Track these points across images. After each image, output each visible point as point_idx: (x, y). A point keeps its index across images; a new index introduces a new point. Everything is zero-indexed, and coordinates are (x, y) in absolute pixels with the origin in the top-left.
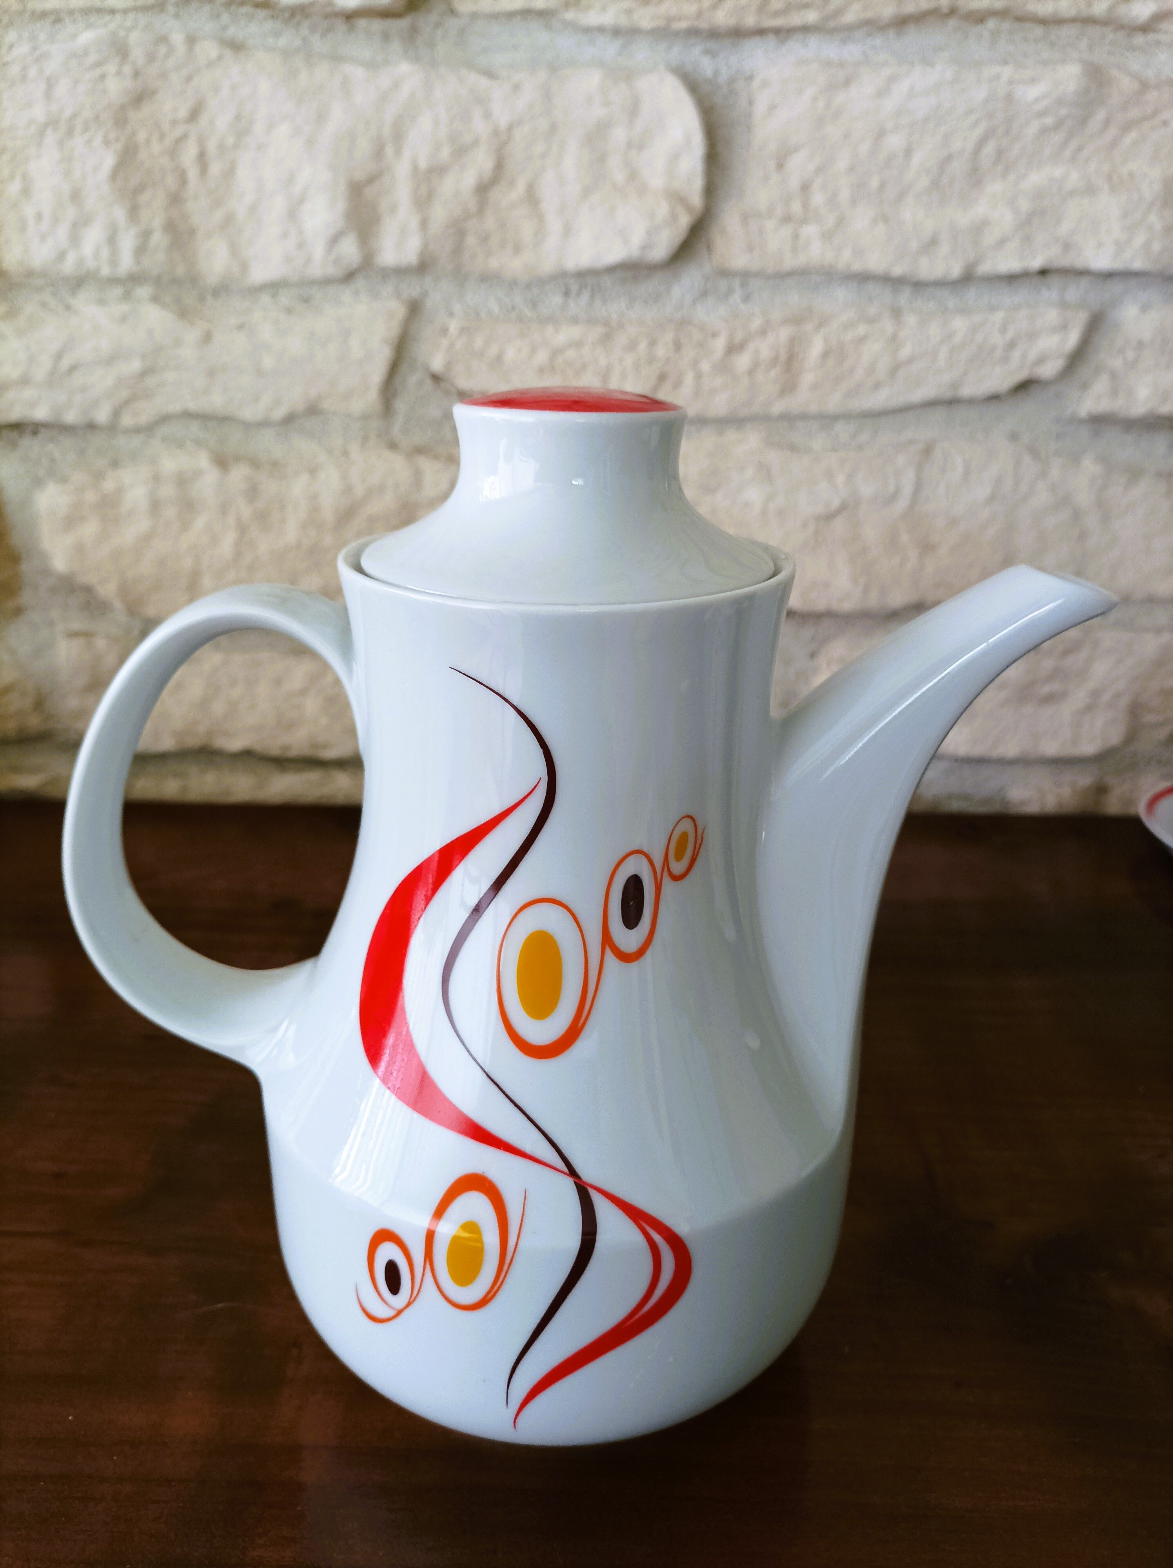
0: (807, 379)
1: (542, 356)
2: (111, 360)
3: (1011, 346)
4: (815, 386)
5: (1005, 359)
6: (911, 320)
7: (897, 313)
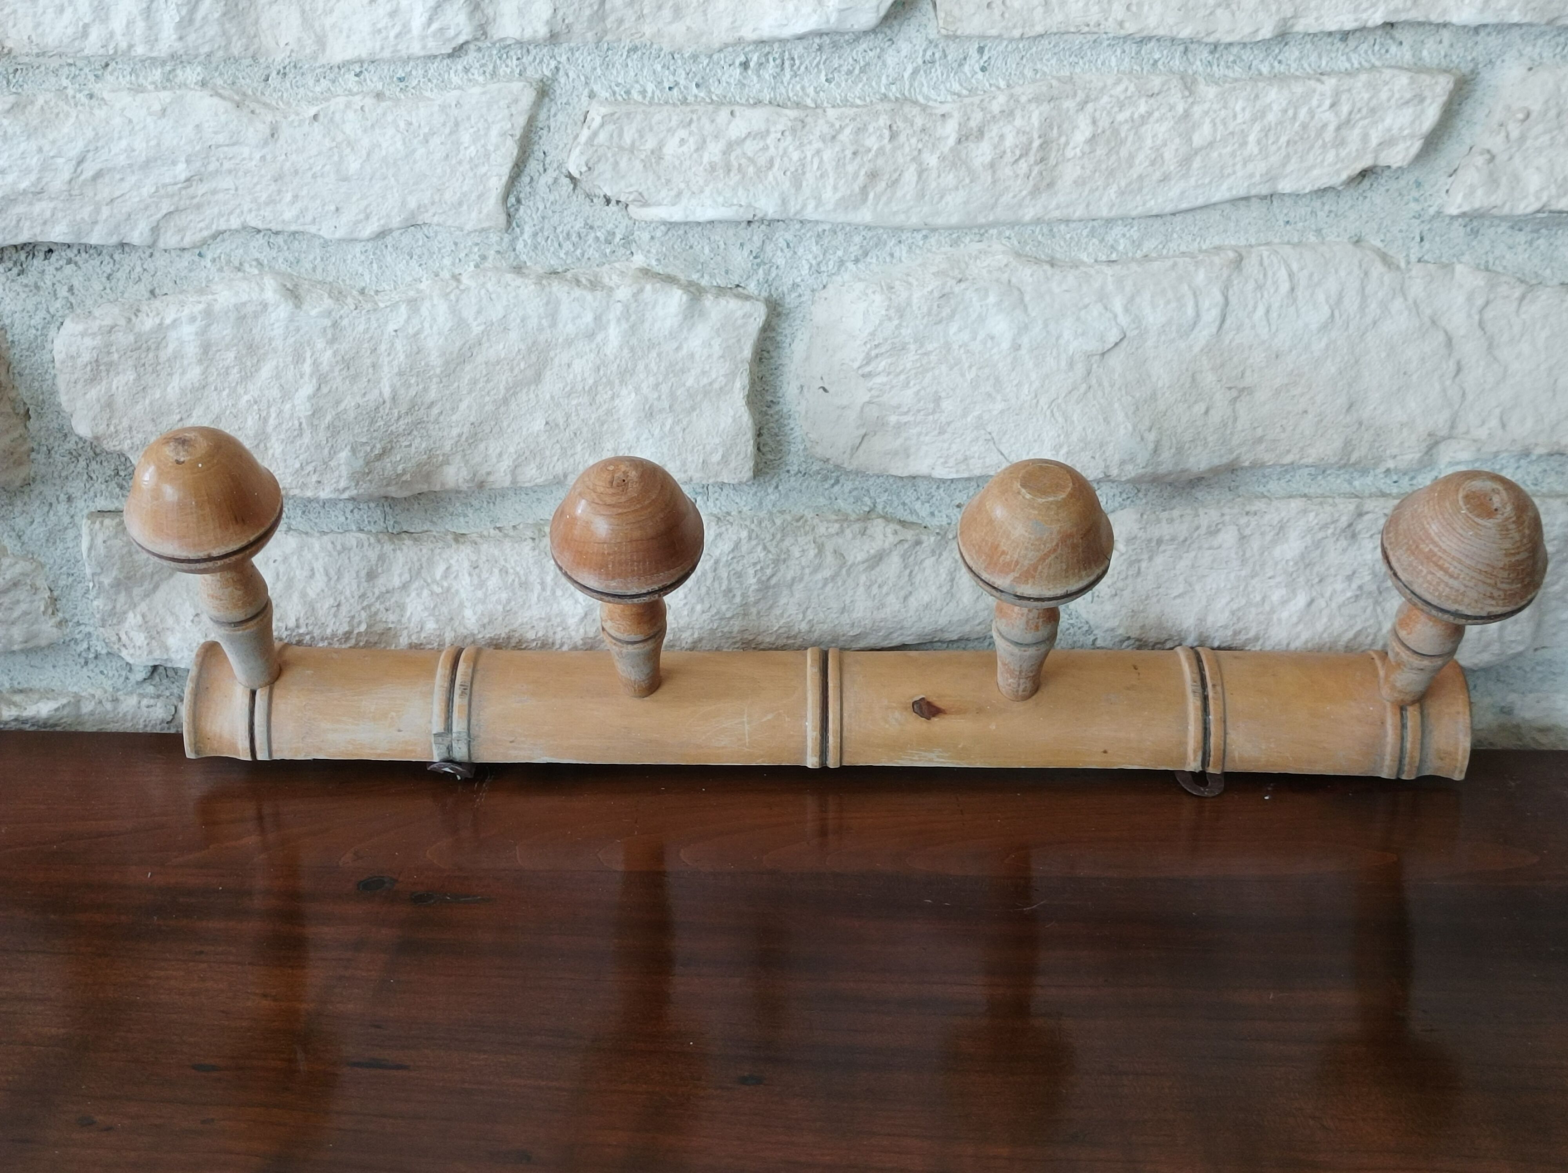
0: (1069, 173)
1: (714, 151)
2: (147, 165)
3: (1347, 123)
4: (1079, 182)
5: (1339, 143)
6: (1210, 92)
7: (1188, 84)
